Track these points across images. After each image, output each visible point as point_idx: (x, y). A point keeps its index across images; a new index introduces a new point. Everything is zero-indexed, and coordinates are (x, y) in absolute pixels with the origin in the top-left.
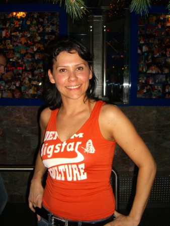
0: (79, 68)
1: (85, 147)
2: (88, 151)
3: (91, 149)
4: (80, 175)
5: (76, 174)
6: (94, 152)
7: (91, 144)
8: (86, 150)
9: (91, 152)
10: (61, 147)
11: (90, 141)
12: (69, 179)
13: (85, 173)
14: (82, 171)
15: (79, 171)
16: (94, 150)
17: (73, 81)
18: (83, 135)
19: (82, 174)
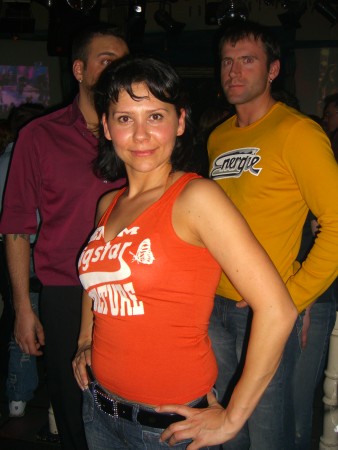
0: (155, 116)
1: (135, 253)
2: (139, 260)
3: (146, 256)
4: (132, 305)
5: (126, 303)
6: (151, 262)
7: (149, 247)
8: (137, 258)
9: (145, 262)
10: (101, 252)
11: (147, 241)
12: (115, 312)
13: (141, 303)
14: (134, 298)
15: (128, 297)
16: (153, 258)
17: (141, 142)
18: (138, 231)
19: (135, 303)
